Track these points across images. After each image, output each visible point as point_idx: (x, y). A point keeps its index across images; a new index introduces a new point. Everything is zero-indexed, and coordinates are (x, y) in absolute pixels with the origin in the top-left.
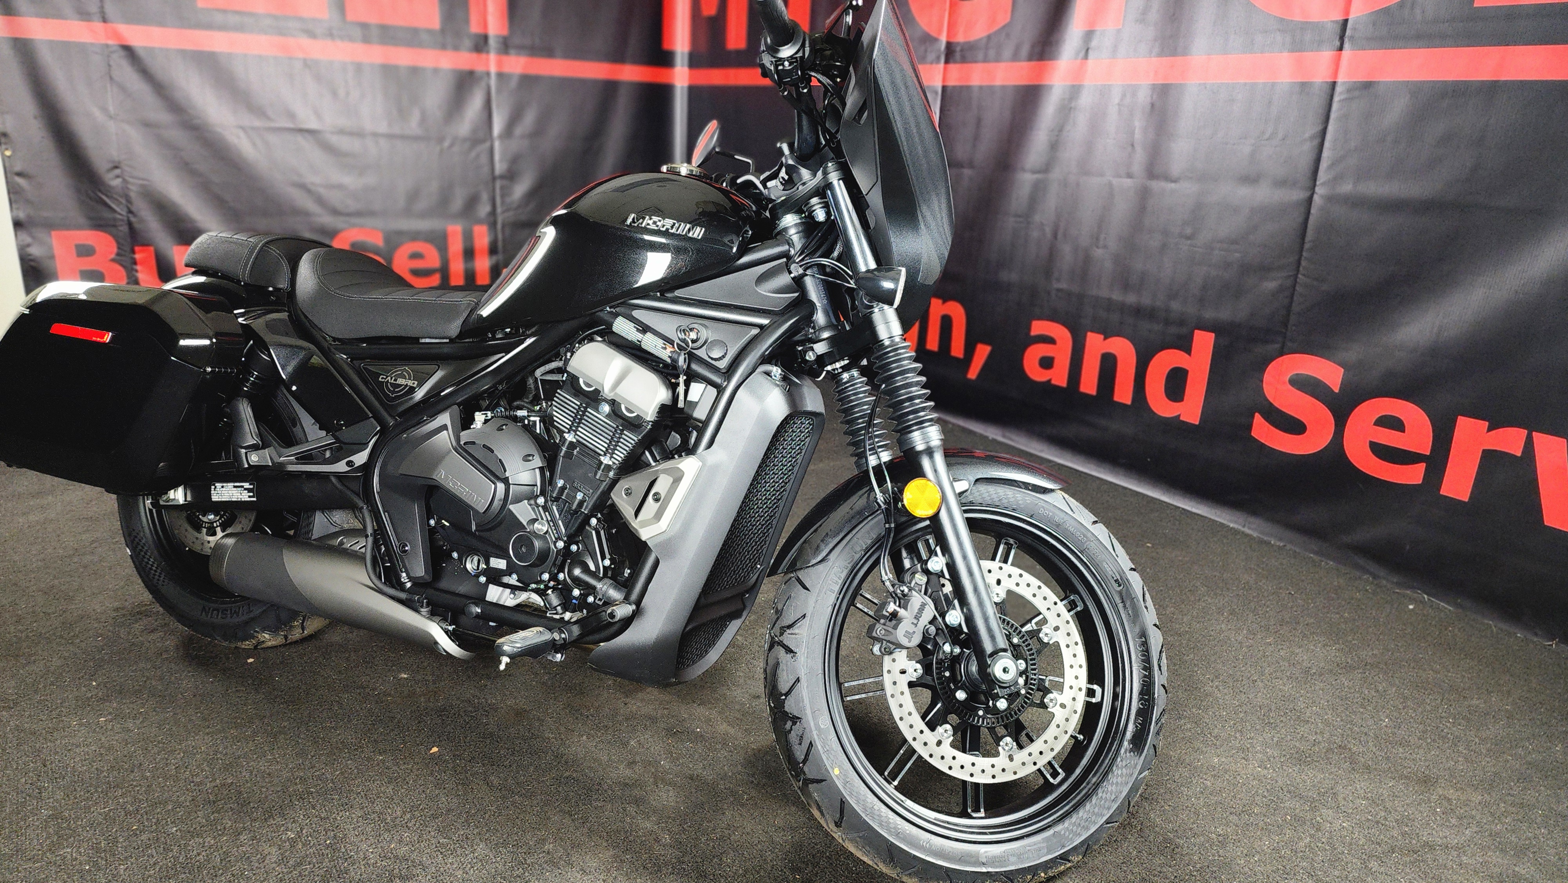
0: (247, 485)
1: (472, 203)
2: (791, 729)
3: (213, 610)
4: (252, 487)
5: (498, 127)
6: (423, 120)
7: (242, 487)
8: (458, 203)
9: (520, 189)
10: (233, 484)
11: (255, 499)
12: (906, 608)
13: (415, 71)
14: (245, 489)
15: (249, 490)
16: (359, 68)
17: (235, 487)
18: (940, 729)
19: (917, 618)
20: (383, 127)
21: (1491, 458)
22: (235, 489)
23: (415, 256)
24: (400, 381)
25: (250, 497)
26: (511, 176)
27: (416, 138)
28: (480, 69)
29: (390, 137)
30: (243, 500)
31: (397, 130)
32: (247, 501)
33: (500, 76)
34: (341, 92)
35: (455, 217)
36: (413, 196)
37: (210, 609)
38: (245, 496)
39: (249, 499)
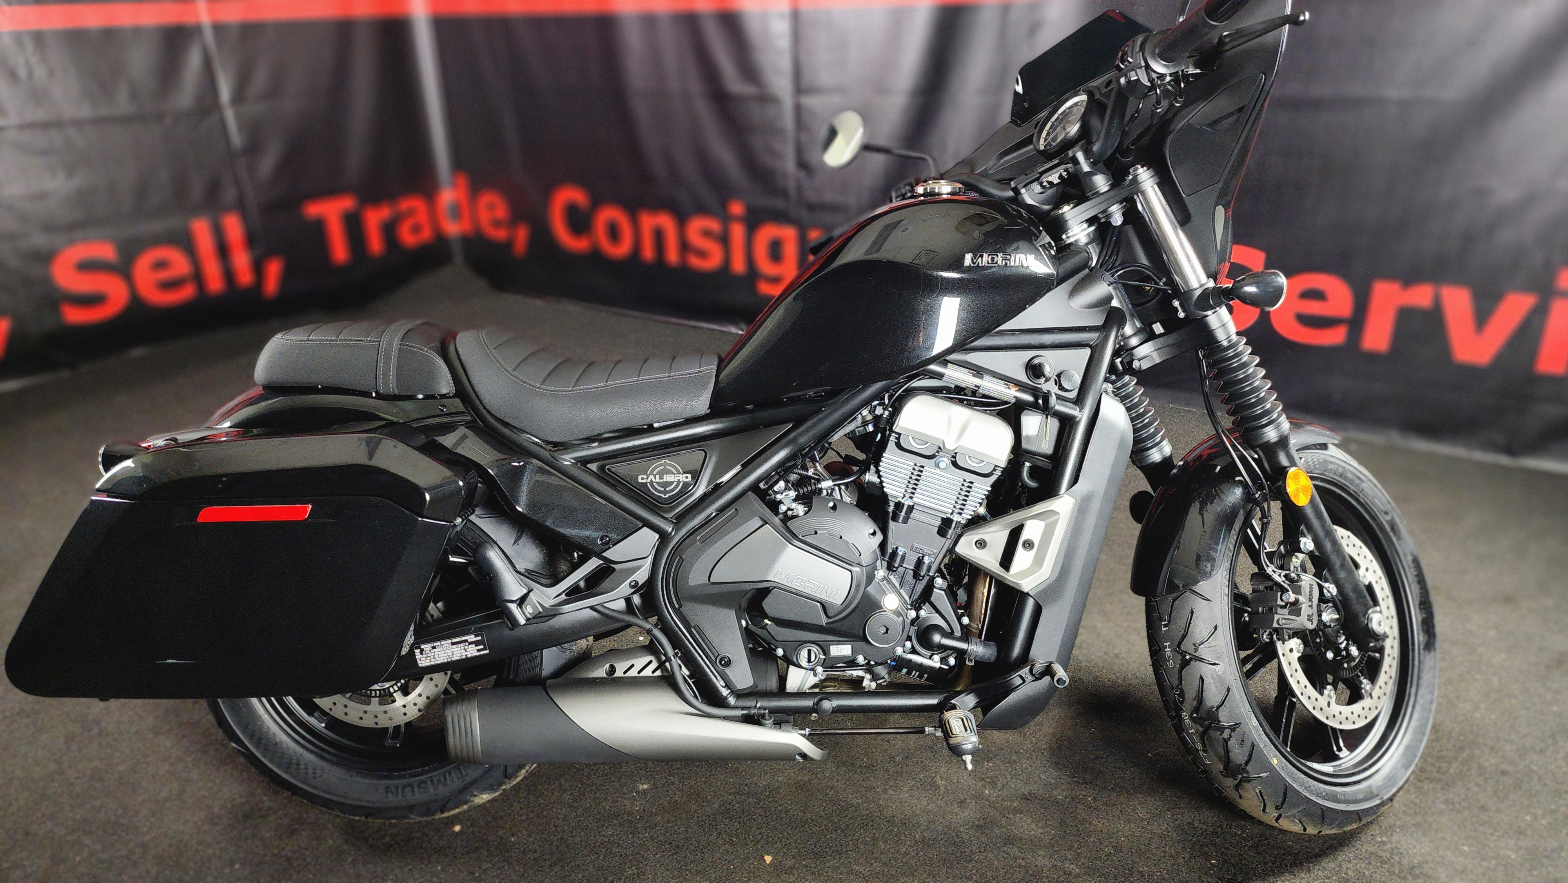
0: (471, 638)
1: (213, 191)
2: (1231, 736)
3: (404, 787)
4: (480, 638)
5: (225, 93)
6: (134, 95)
7: (466, 641)
8: (197, 192)
9: (268, 163)
10: (450, 641)
11: (487, 652)
12: (1301, 594)
13: (110, 35)
14: (470, 643)
15: (476, 643)
16: (39, 38)
17: (453, 644)
18: (1326, 692)
19: (1310, 600)
20: (85, 112)
21: (1405, 315)
22: (454, 646)
23: (161, 265)
24: (668, 478)
25: (479, 650)
26: (253, 148)
27: (126, 120)
28: (188, 19)
29: (98, 122)
30: (469, 656)
31: (104, 111)
32: (477, 657)
33: (218, 28)
34: (22, 72)
35: (197, 210)
36: (142, 191)
37: (397, 787)
38: (472, 651)
39: (478, 654)
